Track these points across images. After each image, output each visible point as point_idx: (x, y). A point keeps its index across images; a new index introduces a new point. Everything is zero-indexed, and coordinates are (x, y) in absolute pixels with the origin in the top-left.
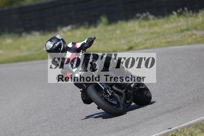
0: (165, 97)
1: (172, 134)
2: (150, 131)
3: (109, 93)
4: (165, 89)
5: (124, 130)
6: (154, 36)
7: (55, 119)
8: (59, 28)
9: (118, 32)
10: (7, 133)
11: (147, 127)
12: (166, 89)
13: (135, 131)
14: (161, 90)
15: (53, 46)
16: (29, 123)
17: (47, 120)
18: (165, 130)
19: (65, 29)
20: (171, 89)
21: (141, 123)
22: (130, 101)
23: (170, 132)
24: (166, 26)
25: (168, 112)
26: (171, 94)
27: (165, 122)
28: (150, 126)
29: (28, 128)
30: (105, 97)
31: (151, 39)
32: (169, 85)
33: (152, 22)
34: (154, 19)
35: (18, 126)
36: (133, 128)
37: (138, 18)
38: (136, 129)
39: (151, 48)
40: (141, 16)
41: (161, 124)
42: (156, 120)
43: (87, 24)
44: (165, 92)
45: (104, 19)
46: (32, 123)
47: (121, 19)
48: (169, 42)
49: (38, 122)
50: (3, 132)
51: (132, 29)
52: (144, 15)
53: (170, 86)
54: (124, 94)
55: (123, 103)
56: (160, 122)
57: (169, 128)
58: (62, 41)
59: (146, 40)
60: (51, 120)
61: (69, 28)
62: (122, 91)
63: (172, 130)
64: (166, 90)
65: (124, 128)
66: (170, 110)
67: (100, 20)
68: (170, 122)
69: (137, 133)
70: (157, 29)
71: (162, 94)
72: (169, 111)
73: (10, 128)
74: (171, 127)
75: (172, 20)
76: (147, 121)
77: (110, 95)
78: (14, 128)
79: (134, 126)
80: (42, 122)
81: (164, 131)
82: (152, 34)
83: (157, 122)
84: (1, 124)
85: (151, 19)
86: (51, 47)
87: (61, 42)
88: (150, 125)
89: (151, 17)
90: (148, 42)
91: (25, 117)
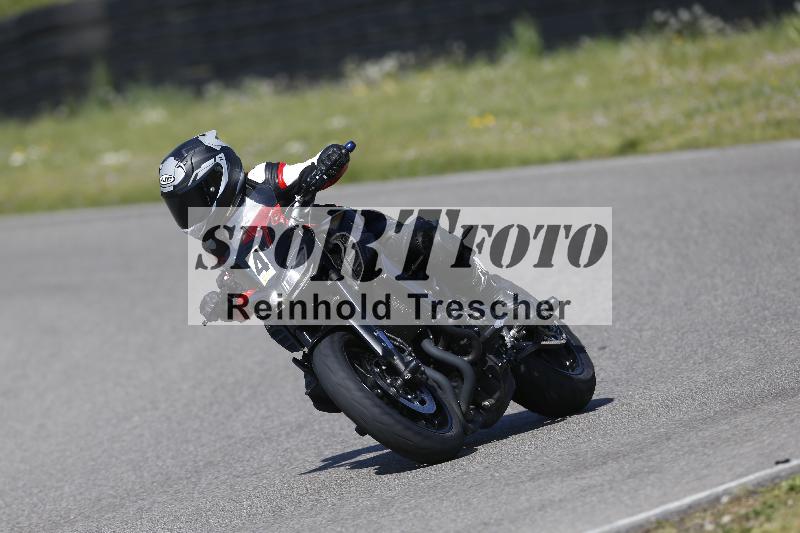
0: (763, 336)
1: (790, 482)
2: (705, 472)
3: (402, 367)
4: (765, 308)
5: (604, 466)
6: (723, 97)
7: (332, 422)
8: (349, 67)
9: (582, 81)
10: (146, 474)
11: (693, 456)
12: (769, 305)
13: (646, 470)
14: (748, 311)
15: (187, 176)
16: (230, 437)
17: (300, 427)
18: (764, 469)
19: (373, 70)
20: (789, 307)
21: (668, 439)
22: (497, 401)
23: (783, 474)
24: (771, 59)
25: (776, 396)
26: (788, 327)
27: (765, 438)
28: (706, 451)
29: (226, 459)
30: (385, 387)
31: (709, 110)
32: (779, 289)
33: (715, 43)
34: (721, 32)
35: (186, 450)
36: (640, 458)
37: (661, 26)
38: (651, 464)
39: (708, 145)
40: (673, 21)
41: (750, 443)
42: (728, 428)
43: (458, 49)
44: (765, 319)
45: (526, 32)
46: (244, 438)
47: (593, 32)
48: (778, 124)
49: (265, 434)
50: (130, 473)
51: (638, 71)
52: (684, 15)
53: (783, 295)
54: (468, 371)
55: (463, 408)
56: (746, 435)
57: (783, 459)
58: (222, 155)
59: (689, 115)
60: (316, 427)
61: (390, 64)
62: (462, 362)
63: (791, 468)
64: (768, 309)
65: (604, 458)
66: (784, 389)
67: (510, 33)
68: (784, 435)
69: (652, 477)
70: (732, 71)
71: (755, 325)
72: (781, 394)
73: (158, 457)
74: (787, 457)
75: (792, 34)
76: (691, 433)
77: (408, 376)
78: (173, 458)
79: (642, 452)
80: (283, 432)
81: (757, 470)
82: (714, 90)
83: (733, 435)
84: (123, 441)
85: (710, 30)
86: (176, 183)
87: (218, 160)
88: (705, 447)
89: (709, 24)
90: (698, 120)
91: (216, 414)
